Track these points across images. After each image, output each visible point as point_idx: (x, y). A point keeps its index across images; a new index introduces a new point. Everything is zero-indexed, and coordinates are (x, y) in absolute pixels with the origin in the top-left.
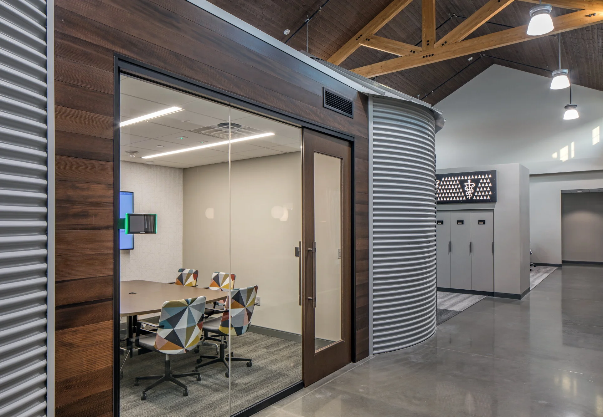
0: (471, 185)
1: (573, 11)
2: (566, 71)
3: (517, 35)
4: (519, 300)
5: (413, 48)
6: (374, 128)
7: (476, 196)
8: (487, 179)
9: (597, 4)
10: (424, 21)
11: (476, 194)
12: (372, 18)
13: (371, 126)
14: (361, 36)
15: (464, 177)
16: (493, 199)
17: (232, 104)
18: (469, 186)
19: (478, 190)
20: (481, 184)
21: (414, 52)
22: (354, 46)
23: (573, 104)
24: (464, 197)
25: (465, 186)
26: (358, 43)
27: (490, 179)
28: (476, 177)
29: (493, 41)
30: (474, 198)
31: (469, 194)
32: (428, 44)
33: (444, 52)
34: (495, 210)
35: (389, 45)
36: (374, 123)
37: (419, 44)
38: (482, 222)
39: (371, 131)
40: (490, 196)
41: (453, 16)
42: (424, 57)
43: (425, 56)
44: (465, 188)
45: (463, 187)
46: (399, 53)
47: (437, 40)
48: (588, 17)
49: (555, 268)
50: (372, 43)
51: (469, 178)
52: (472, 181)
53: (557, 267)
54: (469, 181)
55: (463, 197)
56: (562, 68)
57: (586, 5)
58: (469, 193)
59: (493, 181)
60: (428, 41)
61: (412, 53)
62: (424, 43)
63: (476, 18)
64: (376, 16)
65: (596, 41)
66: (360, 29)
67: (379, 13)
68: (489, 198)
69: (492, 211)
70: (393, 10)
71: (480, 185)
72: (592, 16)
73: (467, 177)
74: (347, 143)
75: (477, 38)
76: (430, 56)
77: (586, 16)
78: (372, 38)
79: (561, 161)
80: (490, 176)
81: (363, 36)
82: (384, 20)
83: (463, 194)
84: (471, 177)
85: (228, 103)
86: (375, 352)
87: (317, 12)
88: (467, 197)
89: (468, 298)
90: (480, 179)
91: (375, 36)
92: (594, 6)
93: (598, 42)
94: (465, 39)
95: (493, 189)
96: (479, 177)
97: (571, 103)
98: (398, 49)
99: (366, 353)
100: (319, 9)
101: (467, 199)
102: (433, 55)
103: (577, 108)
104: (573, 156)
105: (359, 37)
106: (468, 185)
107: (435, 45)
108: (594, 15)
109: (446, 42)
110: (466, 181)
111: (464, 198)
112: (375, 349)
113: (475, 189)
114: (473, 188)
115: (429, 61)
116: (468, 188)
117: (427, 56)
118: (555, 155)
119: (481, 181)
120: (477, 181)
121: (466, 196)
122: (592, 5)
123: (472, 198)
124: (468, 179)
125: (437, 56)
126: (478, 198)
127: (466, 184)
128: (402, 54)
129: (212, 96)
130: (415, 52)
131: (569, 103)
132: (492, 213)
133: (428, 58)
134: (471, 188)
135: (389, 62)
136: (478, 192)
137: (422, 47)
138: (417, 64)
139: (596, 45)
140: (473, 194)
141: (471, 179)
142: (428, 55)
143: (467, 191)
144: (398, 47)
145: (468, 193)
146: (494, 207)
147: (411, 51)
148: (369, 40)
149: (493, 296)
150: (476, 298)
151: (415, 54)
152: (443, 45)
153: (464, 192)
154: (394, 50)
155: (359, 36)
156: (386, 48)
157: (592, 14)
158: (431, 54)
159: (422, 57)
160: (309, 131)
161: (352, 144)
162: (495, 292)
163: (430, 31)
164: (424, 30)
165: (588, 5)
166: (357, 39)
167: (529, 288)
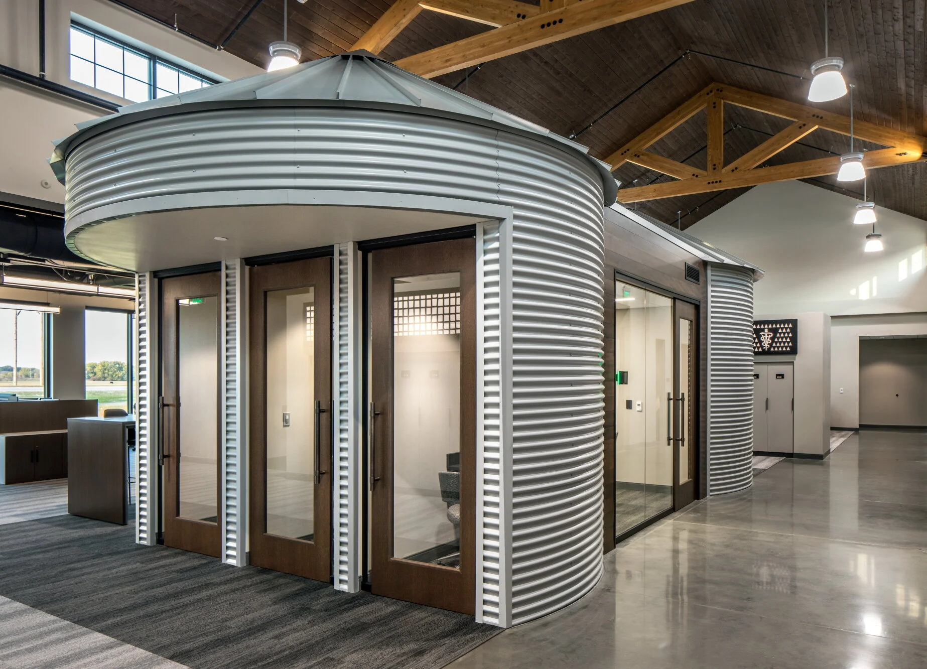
0: (768, 335)
1: (883, 147)
2: (873, 204)
3: (821, 168)
4: (821, 461)
5: (697, 171)
6: (713, 291)
7: (774, 348)
8: (786, 329)
9: (909, 143)
10: (710, 141)
11: (774, 345)
12: (644, 130)
13: (710, 289)
14: (628, 150)
15: (760, 326)
16: (794, 351)
17: (647, 288)
18: (766, 336)
19: (776, 340)
20: (780, 333)
21: (697, 176)
22: (618, 162)
23: (875, 234)
24: (760, 348)
25: (761, 336)
26: (624, 159)
27: (790, 328)
28: (774, 326)
29: (792, 172)
30: (772, 349)
31: (766, 345)
32: (714, 169)
33: (733, 180)
34: (795, 362)
35: (665, 165)
36: (713, 286)
37: (704, 168)
38: (781, 376)
39: (710, 294)
40: (790, 347)
41: (737, 126)
42: (709, 183)
43: (711, 182)
44: (761, 338)
45: (759, 337)
46: (677, 175)
47: (725, 165)
48: (899, 156)
49: (851, 433)
50: (643, 160)
51: (766, 326)
52: (770, 330)
53: (853, 432)
54: (766, 330)
55: (758, 348)
56: (867, 201)
57: (897, 142)
58: (766, 342)
59: (794, 330)
60: (715, 165)
61: (695, 177)
62: (710, 166)
63: (773, 144)
64: (648, 128)
65: (906, 169)
66: (627, 143)
67: (652, 125)
68: (788, 349)
69: (792, 364)
70: (670, 123)
71: (778, 335)
72: (903, 155)
73: (764, 326)
74: (693, 306)
75: (775, 167)
76: (716, 182)
77: (897, 154)
78: (642, 155)
79: (861, 300)
80: (790, 326)
81: (630, 151)
82: (658, 134)
83: (758, 345)
84: (768, 326)
85: (644, 288)
86: (711, 494)
87: (587, 128)
88: (764, 348)
89: (765, 459)
90: (779, 329)
91: (647, 153)
92: (906, 144)
93: (908, 171)
94: (760, 167)
95: (794, 340)
96: (778, 326)
97: (874, 233)
98: (677, 170)
99: (705, 495)
100: (590, 126)
101: (763, 350)
102: (720, 181)
103: (881, 238)
104: (875, 294)
105: (625, 152)
106: (764, 335)
107: (723, 171)
108: (905, 154)
109: (736, 168)
110: (763, 330)
111: (760, 350)
112: (712, 491)
113: (773, 339)
114: (771, 338)
115: (715, 188)
116: (765, 338)
117: (713, 183)
118: (853, 292)
119: (780, 331)
120: (774, 331)
121: (762, 347)
122: (904, 143)
123: (769, 349)
124: (764, 328)
125: (726, 183)
126: (776, 349)
127: (762, 333)
128: (682, 177)
129: (627, 280)
130: (699, 176)
131: (871, 233)
132: (792, 366)
133: (715, 184)
134: (768, 338)
135: (665, 185)
136: (776, 343)
137: (706, 170)
138: (699, 190)
139: (905, 173)
140: (771, 345)
141: (768, 328)
142: (714, 181)
143: (763, 341)
144: (678, 169)
145: (764, 344)
146: (795, 359)
147: (694, 175)
148: (639, 156)
149: (793, 457)
150: (773, 460)
151: (697, 179)
152: (733, 171)
153: (760, 342)
154: (672, 171)
155: (625, 150)
156: (661, 168)
157: (903, 153)
158: (718, 180)
159: (707, 182)
160: (681, 302)
161: (697, 308)
162: (795, 452)
163: (715, 152)
164: (710, 151)
165: (899, 143)
166: (622, 154)
167: (830, 450)
